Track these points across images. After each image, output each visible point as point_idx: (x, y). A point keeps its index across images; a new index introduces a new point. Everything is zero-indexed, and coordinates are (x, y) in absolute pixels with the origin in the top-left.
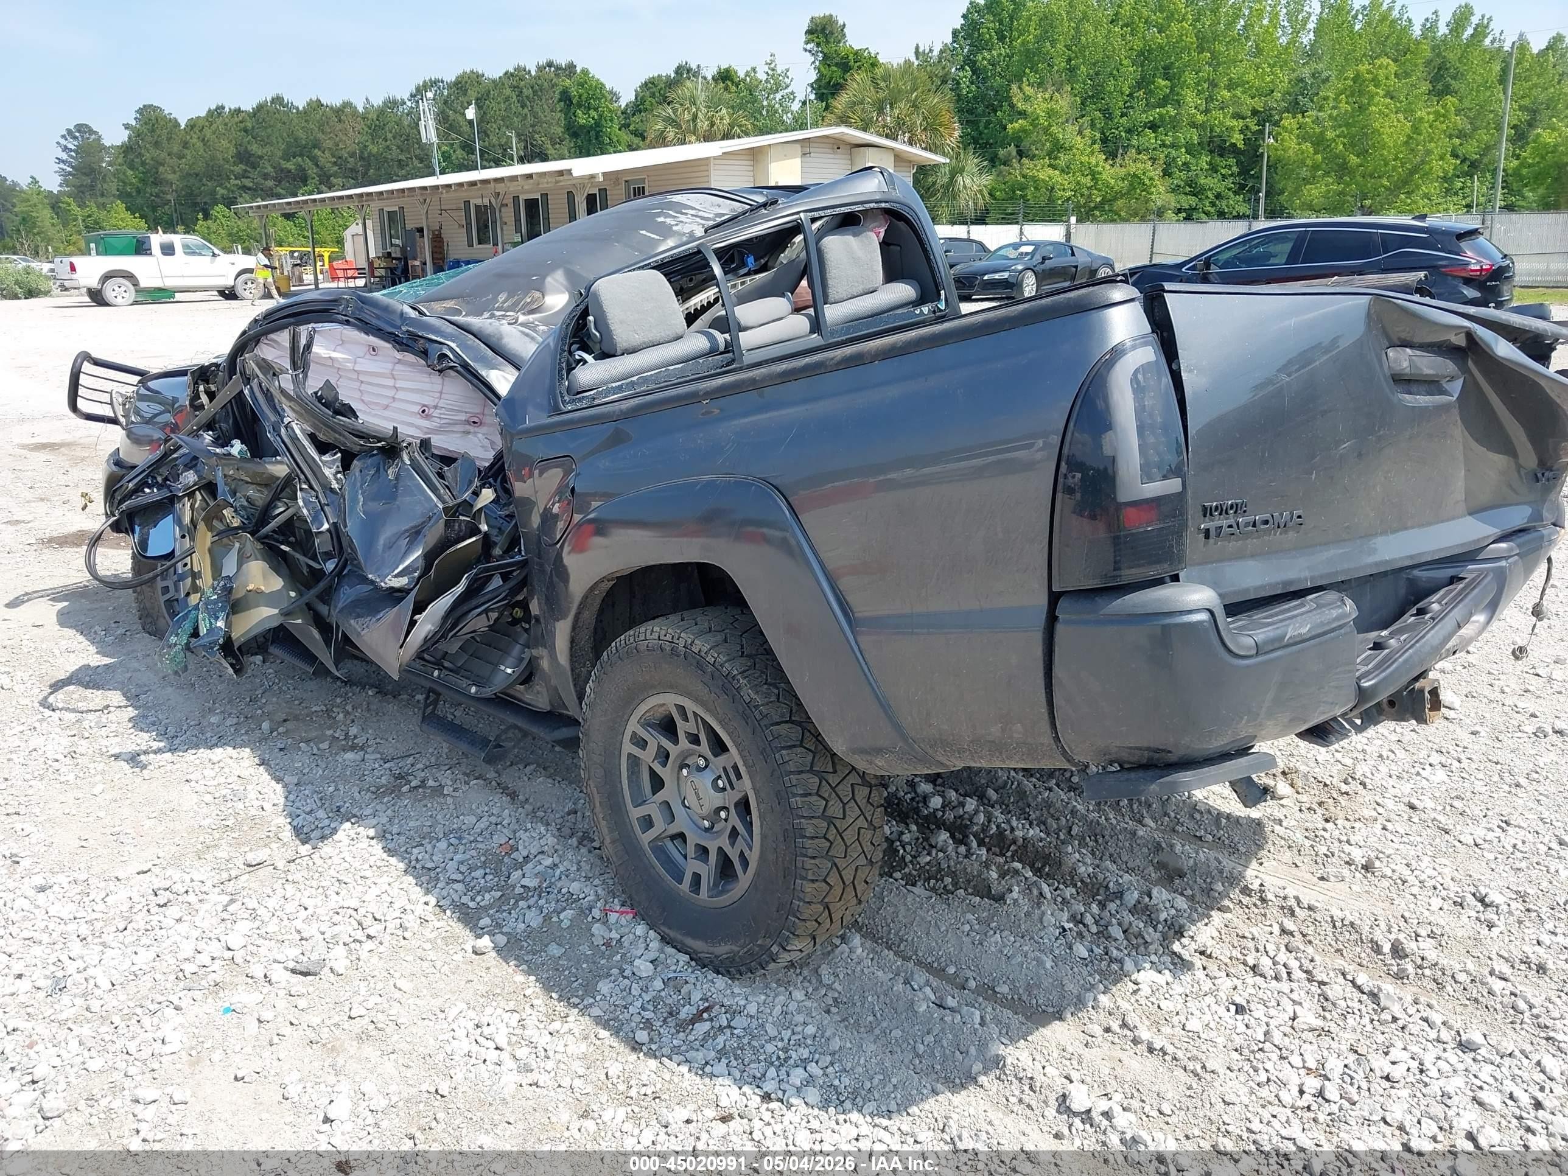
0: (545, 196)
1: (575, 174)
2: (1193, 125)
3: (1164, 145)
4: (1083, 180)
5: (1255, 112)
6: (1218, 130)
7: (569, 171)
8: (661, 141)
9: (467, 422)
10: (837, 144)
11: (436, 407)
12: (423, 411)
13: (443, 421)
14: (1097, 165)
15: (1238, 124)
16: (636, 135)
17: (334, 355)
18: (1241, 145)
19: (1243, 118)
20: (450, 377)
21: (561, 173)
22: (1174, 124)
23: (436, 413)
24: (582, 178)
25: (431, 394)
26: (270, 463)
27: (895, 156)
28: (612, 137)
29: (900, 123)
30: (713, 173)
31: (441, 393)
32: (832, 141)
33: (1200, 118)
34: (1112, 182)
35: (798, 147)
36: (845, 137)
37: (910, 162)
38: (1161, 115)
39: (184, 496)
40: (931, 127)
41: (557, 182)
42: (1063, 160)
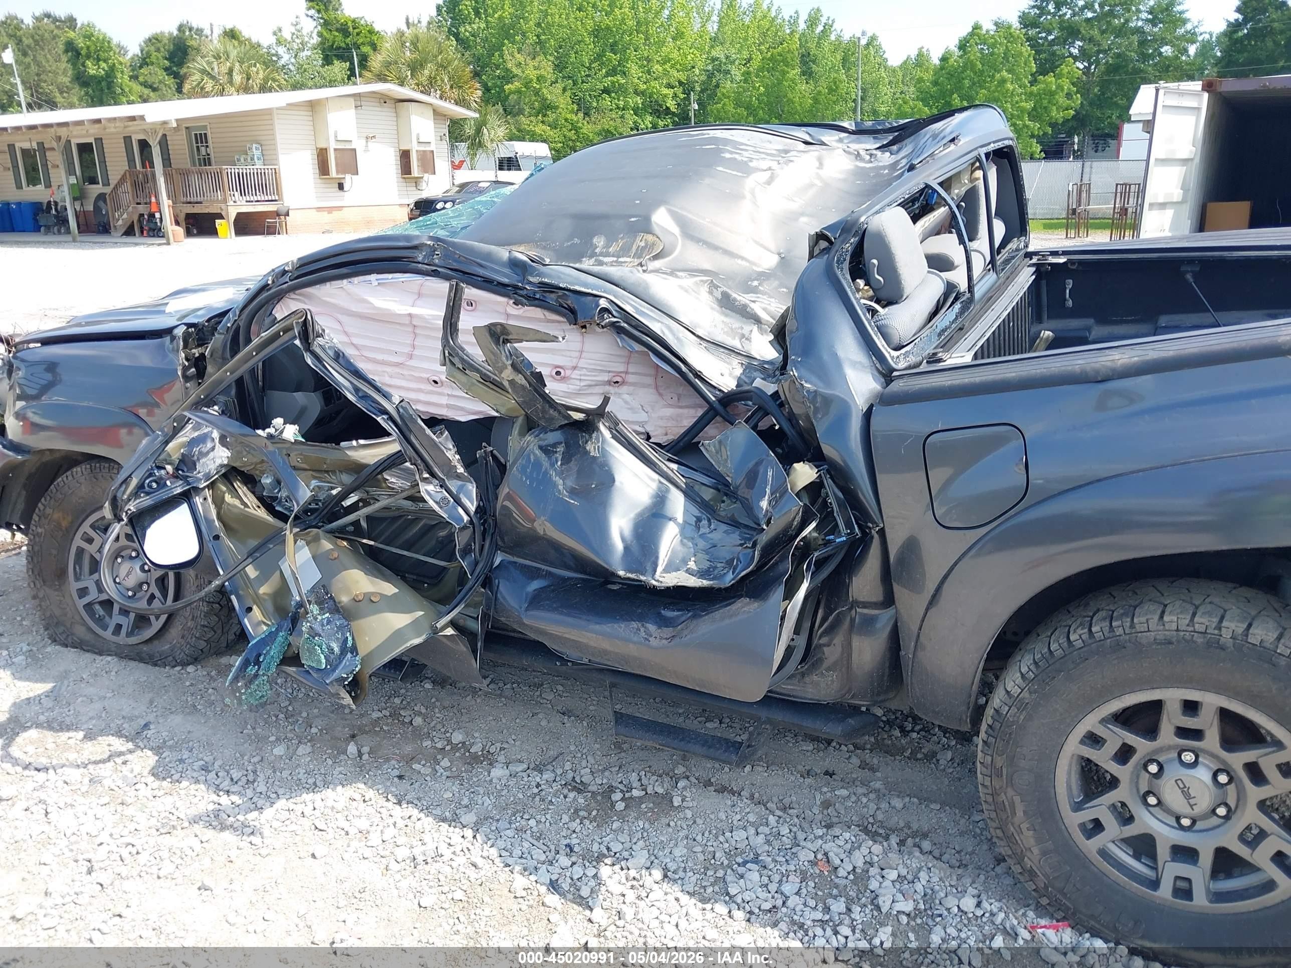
0: (99, 140)
1: (149, 119)
2: (636, 92)
3: (618, 108)
4: (569, 134)
5: (681, 83)
6: (655, 96)
7: (142, 118)
8: (200, 92)
9: (609, 383)
10: (384, 99)
11: (574, 368)
12: (558, 373)
13: (582, 384)
14: (578, 122)
15: (670, 92)
16: (146, 87)
17: (415, 311)
18: (673, 109)
19: (673, 87)
20: (595, 332)
21: (133, 119)
22: (621, 90)
23: (576, 374)
24: (153, 123)
25: (568, 353)
26: (352, 448)
27: (434, 110)
28: (124, 87)
29: (432, 81)
30: (276, 122)
31: (582, 352)
32: (379, 96)
33: (643, 87)
34: (591, 135)
35: (352, 100)
36: (390, 93)
37: (445, 116)
38: (613, 83)
39: (205, 487)
40: (456, 84)
41: (125, 127)
42: (551, 117)
